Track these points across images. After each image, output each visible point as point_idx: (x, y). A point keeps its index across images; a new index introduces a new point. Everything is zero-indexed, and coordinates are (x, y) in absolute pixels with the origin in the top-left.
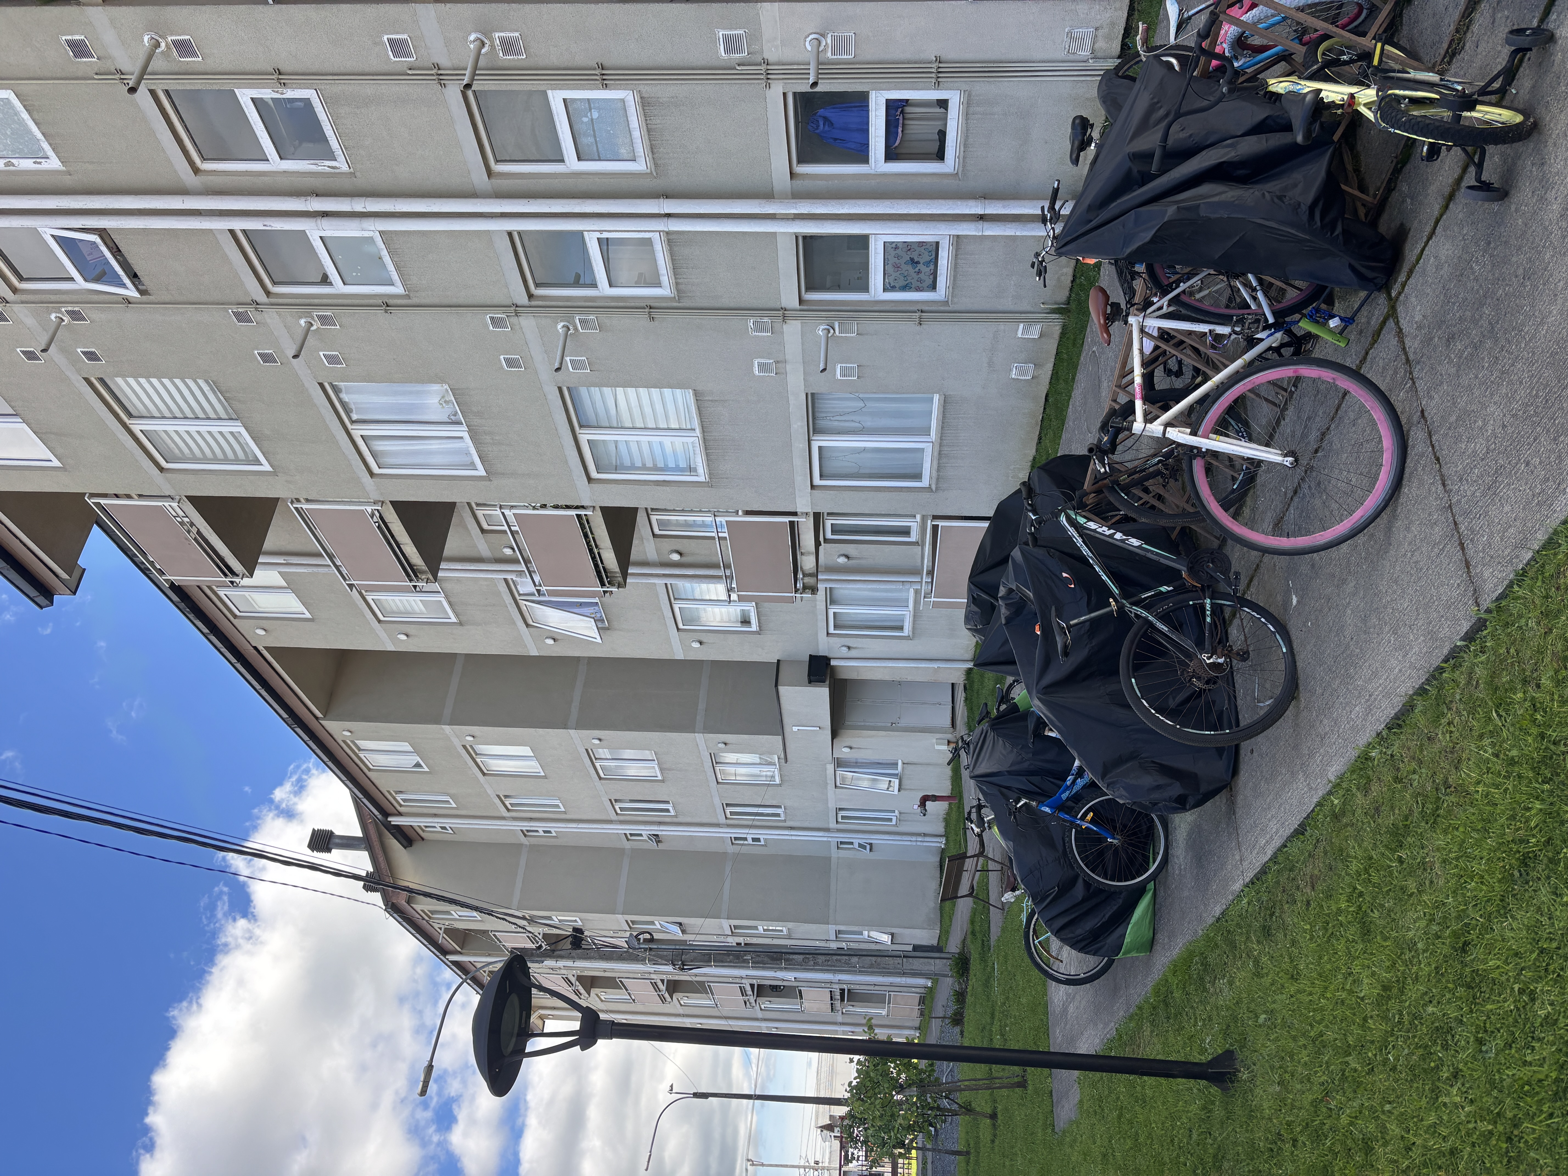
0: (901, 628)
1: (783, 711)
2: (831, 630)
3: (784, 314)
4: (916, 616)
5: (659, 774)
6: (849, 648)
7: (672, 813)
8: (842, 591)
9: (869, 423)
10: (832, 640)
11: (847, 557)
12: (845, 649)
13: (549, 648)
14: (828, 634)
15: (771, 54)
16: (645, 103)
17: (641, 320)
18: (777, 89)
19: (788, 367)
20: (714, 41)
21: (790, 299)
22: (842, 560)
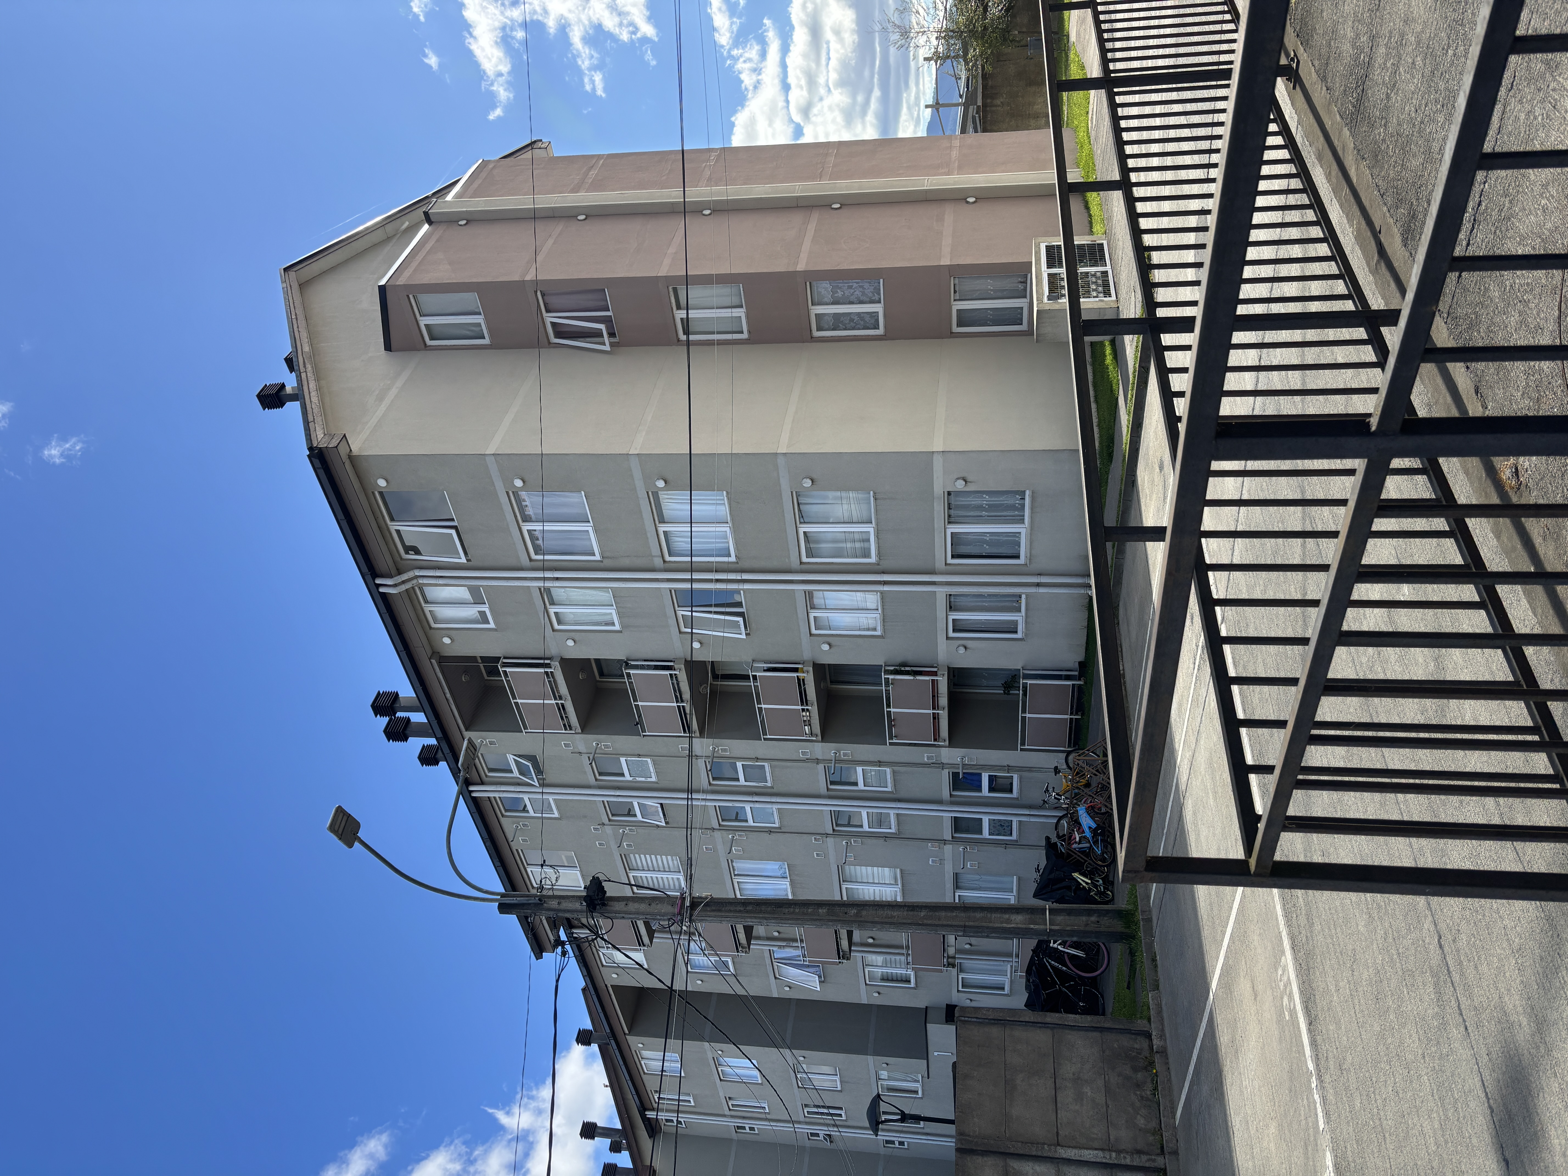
0: (1003, 989)
1: (929, 1041)
2: (960, 989)
3: (945, 842)
4: (1012, 982)
5: (839, 1086)
6: (971, 1000)
7: (844, 1118)
8: (967, 965)
9: (984, 885)
10: (961, 994)
11: (970, 944)
12: (969, 1001)
13: (786, 993)
14: (958, 991)
15: (944, 761)
16: (894, 773)
17: (881, 841)
18: (946, 771)
19: (945, 862)
20: (924, 757)
21: (948, 835)
22: (967, 946)
